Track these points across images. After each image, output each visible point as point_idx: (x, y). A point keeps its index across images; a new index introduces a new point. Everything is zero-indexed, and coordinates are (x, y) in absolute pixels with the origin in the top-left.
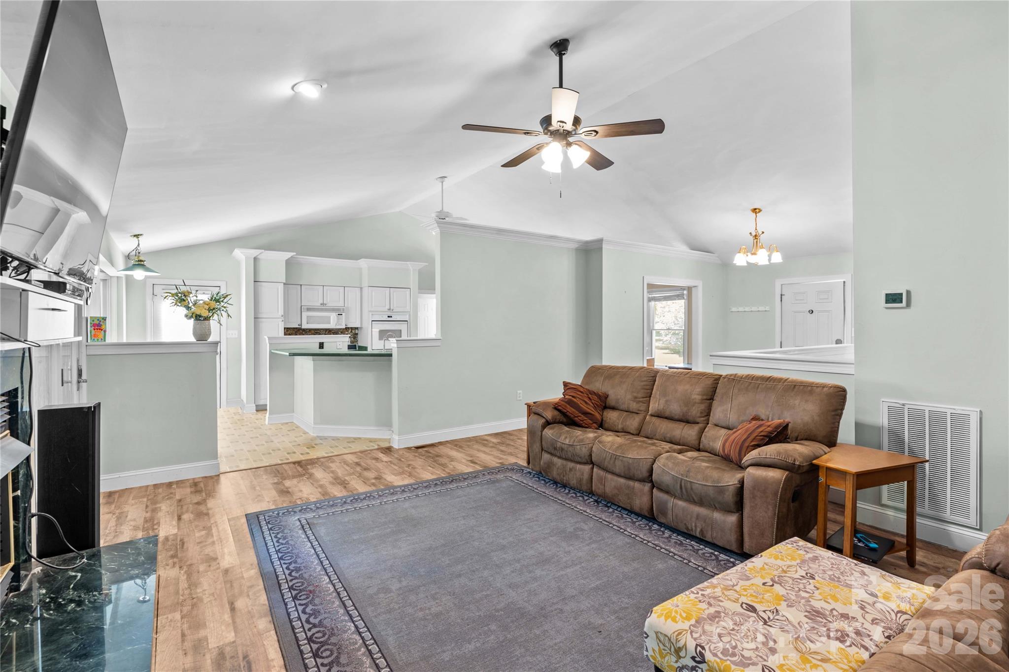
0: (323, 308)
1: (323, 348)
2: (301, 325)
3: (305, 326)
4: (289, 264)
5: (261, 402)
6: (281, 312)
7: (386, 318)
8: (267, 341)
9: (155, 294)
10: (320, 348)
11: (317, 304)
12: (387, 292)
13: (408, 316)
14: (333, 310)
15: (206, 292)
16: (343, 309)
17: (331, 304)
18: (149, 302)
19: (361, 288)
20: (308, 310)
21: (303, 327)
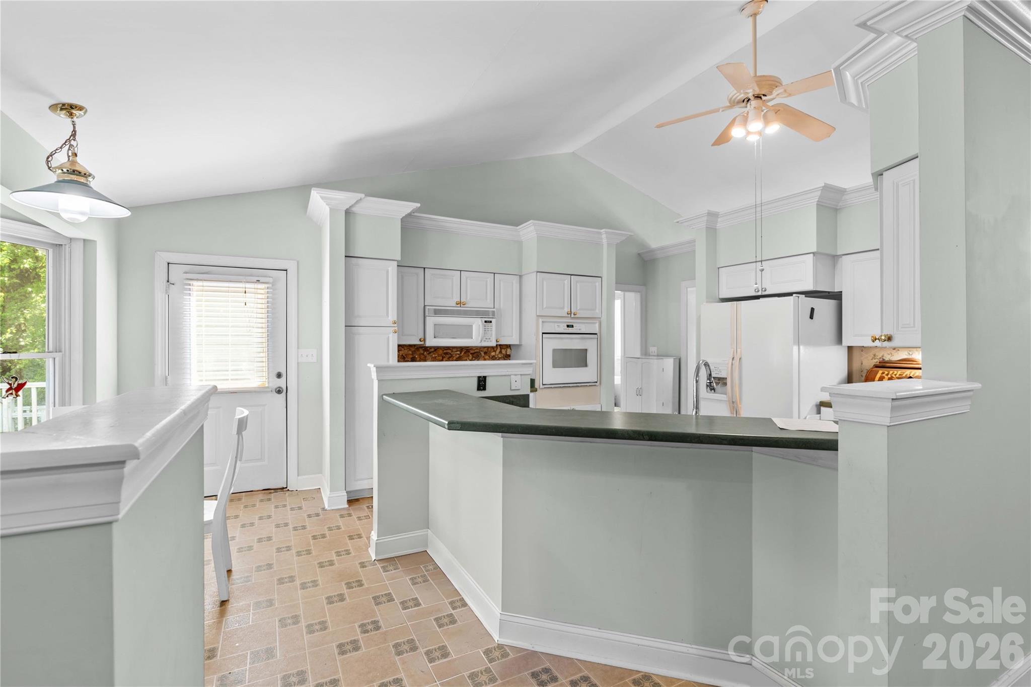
0: (460, 309)
1: (484, 389)
2: (424, 340)
3: (431, 342)
4: (408, 225)
5: (359, 485)
6: (393, 316)
7: (563, 328)
8: (374, 375)
9: (172, 280)
10: (479, 389)
11: (450, 303)
12: (566, 282)
13: (597, 325)
14: (477, 313)
15: (262, 279)
16: (493, 312)
17: (473, 304)
18: (160, 297)
19: (521, 276)
20: (437, 312)
21: (429, 343)
